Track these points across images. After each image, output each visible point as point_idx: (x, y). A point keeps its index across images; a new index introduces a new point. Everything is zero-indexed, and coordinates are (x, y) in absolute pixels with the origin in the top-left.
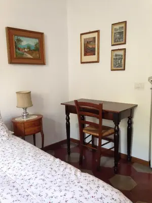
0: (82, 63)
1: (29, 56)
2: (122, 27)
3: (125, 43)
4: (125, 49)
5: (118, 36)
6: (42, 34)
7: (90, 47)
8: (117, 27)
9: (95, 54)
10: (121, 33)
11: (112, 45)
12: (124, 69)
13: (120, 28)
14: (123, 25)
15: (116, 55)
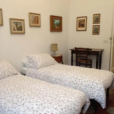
0: (77, 31)
1: (57, 28)
2: (98, 16)
3: (99, 23)
4: (99, 26)
5: (96, 19)
6: (61, 17)
7: (82, 23)
8: (96, 16)
9: (84, 27)
10: (98, 19)
11: (93, 23)
12: (99, 34)
13: (97, 16)
14: (99, 15)
15: (95, 28)
